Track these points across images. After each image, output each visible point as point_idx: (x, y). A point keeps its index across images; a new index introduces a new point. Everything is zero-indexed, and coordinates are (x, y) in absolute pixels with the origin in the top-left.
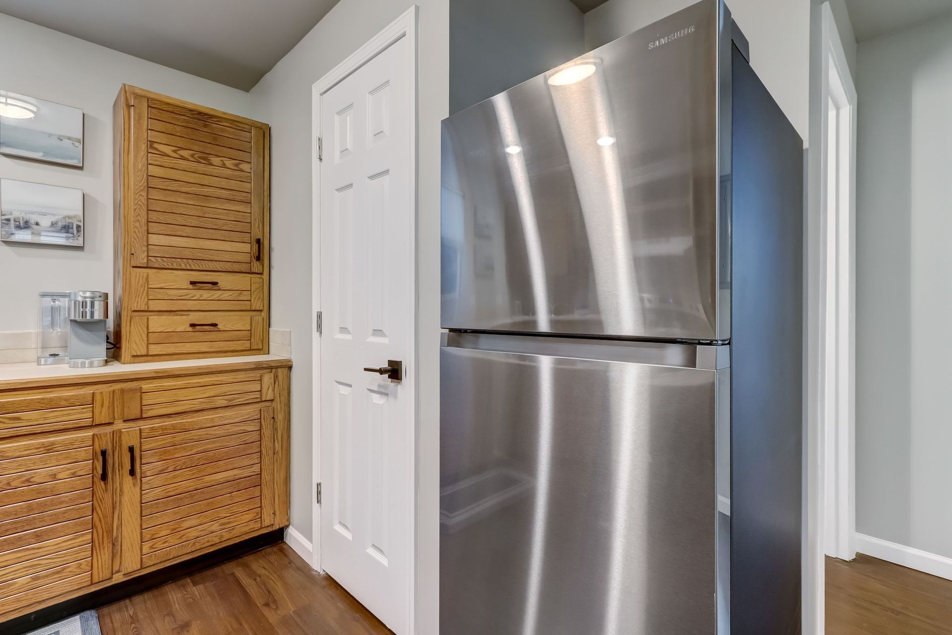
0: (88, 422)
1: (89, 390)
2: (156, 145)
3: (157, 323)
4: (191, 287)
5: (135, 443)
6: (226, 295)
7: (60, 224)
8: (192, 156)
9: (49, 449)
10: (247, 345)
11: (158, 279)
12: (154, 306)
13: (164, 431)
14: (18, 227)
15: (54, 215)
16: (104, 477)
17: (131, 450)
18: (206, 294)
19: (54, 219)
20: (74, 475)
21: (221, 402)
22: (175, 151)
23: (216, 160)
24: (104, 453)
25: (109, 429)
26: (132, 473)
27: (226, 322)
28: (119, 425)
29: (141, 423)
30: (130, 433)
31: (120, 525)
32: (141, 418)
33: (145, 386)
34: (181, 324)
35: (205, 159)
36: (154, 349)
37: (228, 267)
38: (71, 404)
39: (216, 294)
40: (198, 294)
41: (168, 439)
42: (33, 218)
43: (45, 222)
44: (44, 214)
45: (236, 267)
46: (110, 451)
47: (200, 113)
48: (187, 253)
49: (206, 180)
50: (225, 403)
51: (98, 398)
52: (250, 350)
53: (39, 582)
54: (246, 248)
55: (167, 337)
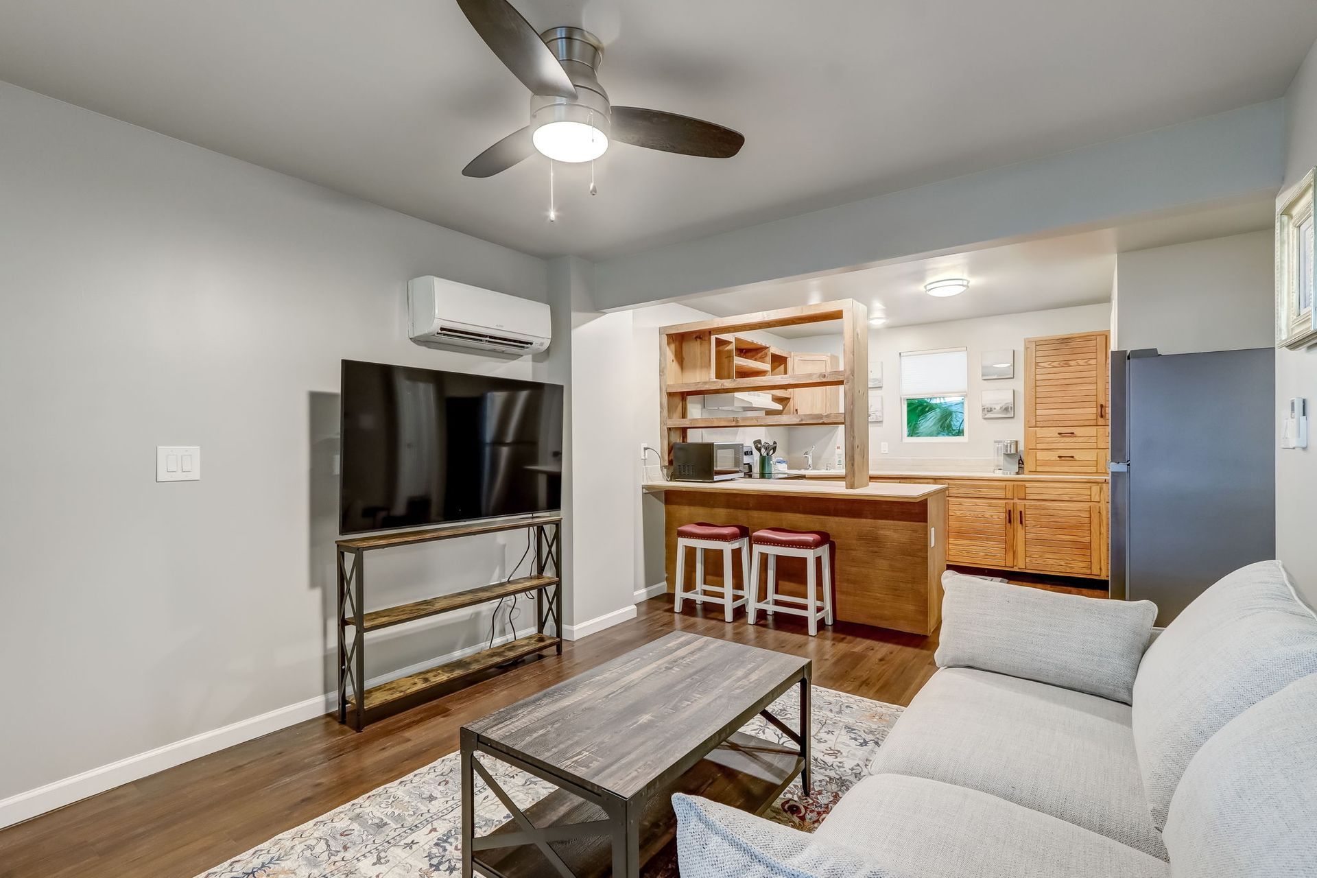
0: (1003, 497)
1: (1004, 483)
2: (1040, 364)
3: (1041, 456)
4: (1059, 436)
5: (1022, 510)
6: (1080, 440)
7: (1004, 408)
8: (1059, 364)
9: (990, 505)
10: (1094, 470)
11: (1041, 432)
12: (1039, 446)
13: (1036, 508)
14: (988, 411)
15: (1000, 403)
16: (1010, 522)
17: (1021, 512)
18: (1068, 440)
19: (1001, 405)
20: (999, 518)
21: (1066, 498)
22: (1049, 365)
23: (1073, 363)
24: (1010, 511)
25: (1012, 501)
26: (1021, 523)
27: (1079, 455)
28: (1016, 501)
29: (1025, 501)
30: (1020, 504)
31: (1017, 545)
32: (1025, 499)
33: (1028, 484)
34: (1053, 456)
35: (1067, 364)
36: (1039, 469)
37: (1081, 423)
38: (997, 488)
39: (1074, 439)
40: (1063, 439)
41: (1037, 512)
42: (993, 406)
43: (998, 408)
44: (997, 404)
45: (1086, 423)
46: (1012, 511)
47: (1063, 339)
48: (1056, 418)
49: (1067, 375)
50: (1068, 499)
51: (1007, 486)
52: (1097, 473)
53: (987, 557)
54: (1094, 410)
55: (1046, 463)
